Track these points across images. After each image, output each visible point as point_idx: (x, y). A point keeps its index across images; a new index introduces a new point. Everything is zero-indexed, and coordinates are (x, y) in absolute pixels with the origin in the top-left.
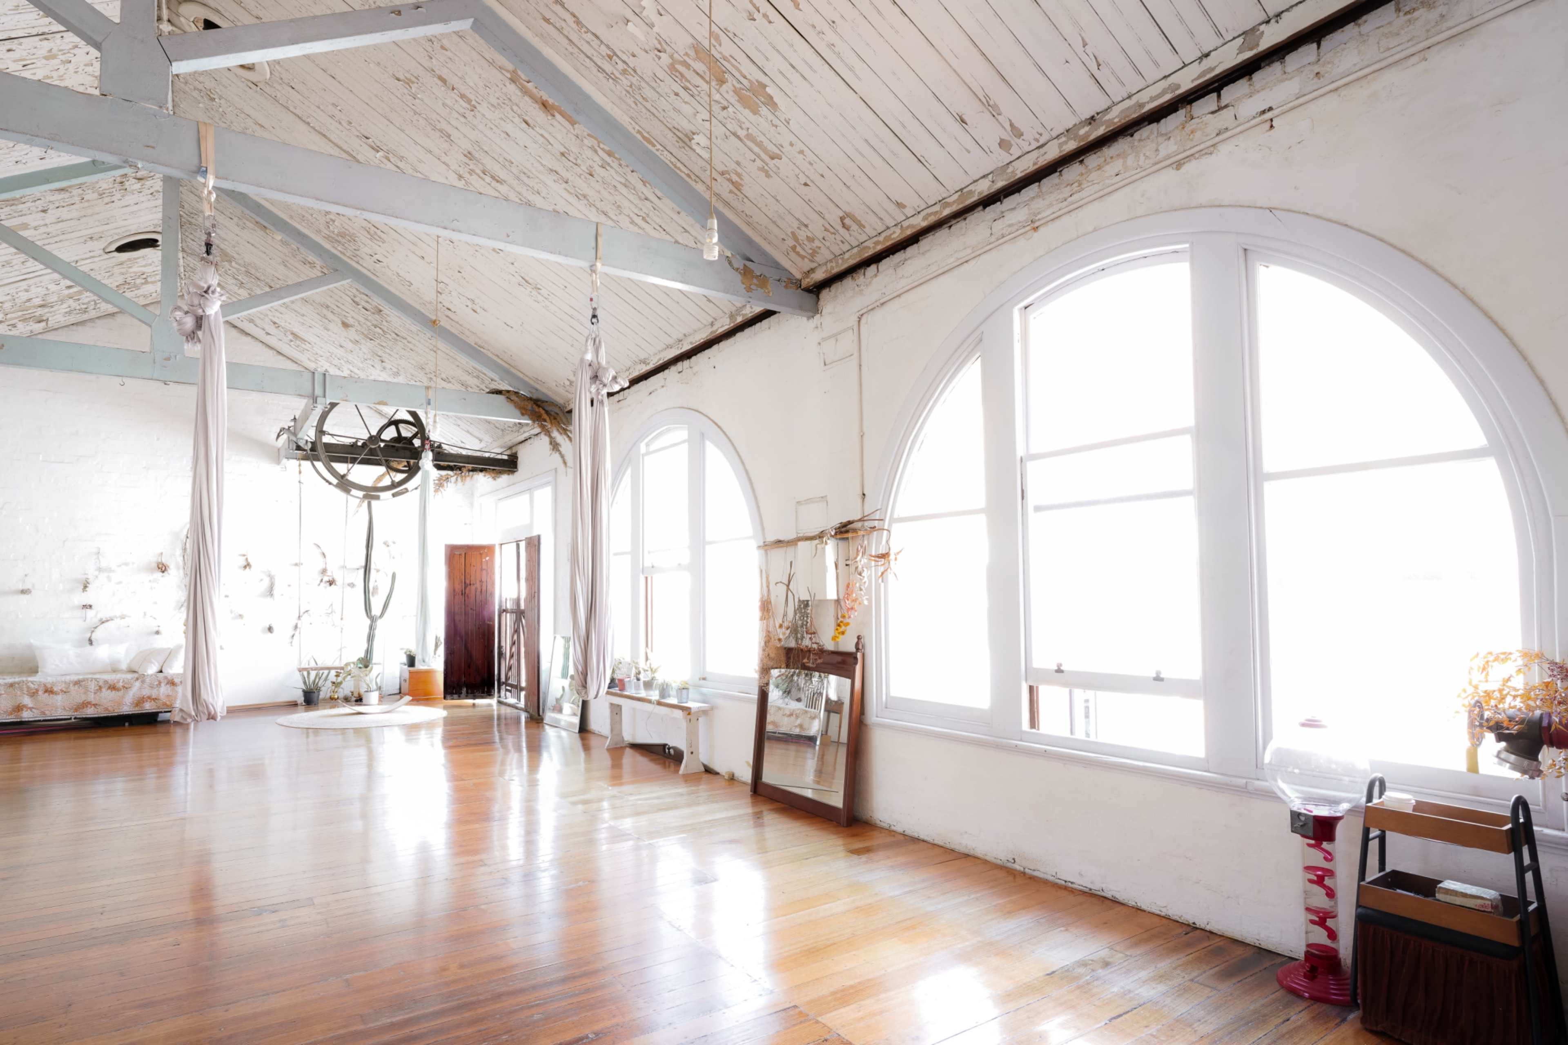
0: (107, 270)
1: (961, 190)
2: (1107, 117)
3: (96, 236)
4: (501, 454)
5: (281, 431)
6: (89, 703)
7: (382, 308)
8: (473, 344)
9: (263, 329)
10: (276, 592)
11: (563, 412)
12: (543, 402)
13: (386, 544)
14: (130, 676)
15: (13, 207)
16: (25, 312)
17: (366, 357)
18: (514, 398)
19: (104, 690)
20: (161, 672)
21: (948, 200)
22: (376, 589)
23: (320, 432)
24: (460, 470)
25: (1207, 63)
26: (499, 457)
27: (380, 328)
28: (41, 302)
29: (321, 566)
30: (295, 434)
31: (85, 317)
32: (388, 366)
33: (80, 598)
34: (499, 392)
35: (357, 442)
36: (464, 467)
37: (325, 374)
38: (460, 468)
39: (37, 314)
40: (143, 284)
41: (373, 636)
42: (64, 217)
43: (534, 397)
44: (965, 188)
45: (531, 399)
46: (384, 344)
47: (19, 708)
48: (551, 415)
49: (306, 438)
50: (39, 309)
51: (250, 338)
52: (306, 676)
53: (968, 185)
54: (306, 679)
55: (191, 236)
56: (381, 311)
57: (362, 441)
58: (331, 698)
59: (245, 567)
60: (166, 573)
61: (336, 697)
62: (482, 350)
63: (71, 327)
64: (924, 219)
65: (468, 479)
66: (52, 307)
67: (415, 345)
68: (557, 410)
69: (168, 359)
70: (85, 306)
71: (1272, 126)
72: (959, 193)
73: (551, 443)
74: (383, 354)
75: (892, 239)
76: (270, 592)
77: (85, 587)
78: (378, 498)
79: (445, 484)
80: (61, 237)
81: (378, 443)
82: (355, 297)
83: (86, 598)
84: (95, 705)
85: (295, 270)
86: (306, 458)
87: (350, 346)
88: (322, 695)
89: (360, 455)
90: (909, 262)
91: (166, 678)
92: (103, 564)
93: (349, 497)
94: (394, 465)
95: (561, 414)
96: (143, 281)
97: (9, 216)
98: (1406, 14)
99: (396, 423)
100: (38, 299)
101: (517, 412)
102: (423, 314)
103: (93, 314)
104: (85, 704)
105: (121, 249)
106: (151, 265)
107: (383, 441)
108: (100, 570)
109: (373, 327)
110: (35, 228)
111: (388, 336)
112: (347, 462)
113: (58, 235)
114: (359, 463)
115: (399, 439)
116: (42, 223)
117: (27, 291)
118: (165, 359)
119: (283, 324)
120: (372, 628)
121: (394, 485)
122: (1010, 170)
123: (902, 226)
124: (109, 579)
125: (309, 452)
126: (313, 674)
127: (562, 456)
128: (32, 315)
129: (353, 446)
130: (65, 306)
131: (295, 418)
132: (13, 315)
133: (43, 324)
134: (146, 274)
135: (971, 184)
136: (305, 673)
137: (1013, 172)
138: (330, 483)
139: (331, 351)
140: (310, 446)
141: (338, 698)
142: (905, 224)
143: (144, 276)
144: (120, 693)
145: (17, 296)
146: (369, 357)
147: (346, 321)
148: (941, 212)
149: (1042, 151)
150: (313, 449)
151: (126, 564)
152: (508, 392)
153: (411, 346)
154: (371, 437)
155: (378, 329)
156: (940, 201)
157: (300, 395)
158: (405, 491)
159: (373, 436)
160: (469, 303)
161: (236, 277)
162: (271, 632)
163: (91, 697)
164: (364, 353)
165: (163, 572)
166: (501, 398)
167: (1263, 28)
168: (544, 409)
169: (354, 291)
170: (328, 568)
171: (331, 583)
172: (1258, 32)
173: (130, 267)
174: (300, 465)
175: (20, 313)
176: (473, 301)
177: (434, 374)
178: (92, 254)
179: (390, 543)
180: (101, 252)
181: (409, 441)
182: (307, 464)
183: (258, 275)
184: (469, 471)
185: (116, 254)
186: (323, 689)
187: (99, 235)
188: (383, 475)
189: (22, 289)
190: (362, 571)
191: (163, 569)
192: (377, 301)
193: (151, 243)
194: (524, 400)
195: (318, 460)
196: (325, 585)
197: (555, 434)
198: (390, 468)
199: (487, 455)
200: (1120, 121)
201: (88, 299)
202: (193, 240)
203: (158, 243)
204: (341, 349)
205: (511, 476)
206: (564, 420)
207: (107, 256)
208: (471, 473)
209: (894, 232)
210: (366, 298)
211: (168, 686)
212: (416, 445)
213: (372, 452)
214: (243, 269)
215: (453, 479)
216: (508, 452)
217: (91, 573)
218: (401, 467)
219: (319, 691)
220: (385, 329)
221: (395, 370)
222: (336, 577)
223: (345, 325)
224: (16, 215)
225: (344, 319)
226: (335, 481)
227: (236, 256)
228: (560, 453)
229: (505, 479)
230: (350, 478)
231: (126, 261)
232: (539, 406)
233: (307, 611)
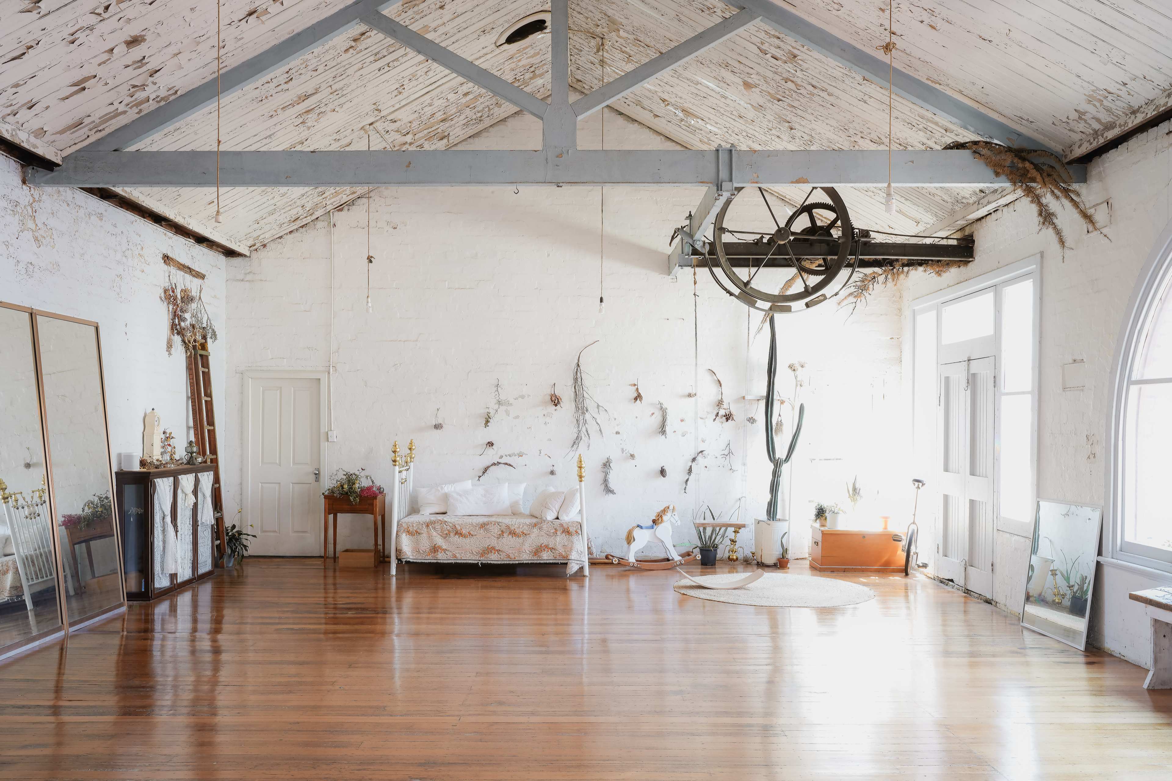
0: (499, 68)
3: (488, 29)
4: (947, 238)
5: (675, 232)
6: (493, 548)
7: (796, 52)
8: (924, 80)
9: (651, 111)
10: (668, 429)
11: (1063, 165)
12: (1029, 151)
13: (791, 367)
14: (528, 521)
15: (416, 9)
16: (430, 130)
17: (770, 125)
18: (984, 151)
19: (505, 535)
20: (557, 518)
22: (780, 424)
23: (720, 229)
24: (891, 266)
26: (944, 242)
27: (792, 81)
28: (443, 116)
29: (716, 398)
30: (691, 235)
31: (481, 127)
32: (798, 134)
33: (484, 435)
34: (959, 146)
35: (762, 237)
36: (897, 260)
37: (731, 151)
38: (891, 263)
39: (439, 130)
40: (531, 78)
41: (778, 484)
42: (460, 10)
43: (1015, 145)
45: (1009, 150)
46: (796, 104)
47: (435, 549)
48: (1043, 170)
49: (704, 239)
50: (442, 124)
51: (636, 125)
52: (702, 531)
54: (702, 534)
55: (578, 9)
56: (795, 57)
57: (768, 237)
58: (730, 559)
59: (636, 399)
60: (559, 406)
61: (735, 557)
62: (937, 86)
63: (469, 139)
65: (902, 276)
66: (452, 120)
67: (838, 98)
68: (1053, 162)
69: (560, 156)
70: (479, 115)
73: (1040, 214)
74: (794, 119)
76: (662, 430)
77: (487, 422)
78: (788, 309)
79: (871, 286)
80: (459, 36)
81: (788, 237)
82: (762, 43)
83: (489, 434)
84: (498, 551)
85: (691, 22)
86: (702, 264)
87: (751, 114)
88: (719, 556)
89: (767, 255)
91: (561, 525)
92: (502, 397)
93: (751, 309)
94: (807, 264)
95: (1057, 166)
96: (532, 75)
97: (412, 20)
99: (808, 209)
100: (440, 113)
101: (989, 172)
102: (855, 48)
103: (487, 123)
104: (491, 549)
105: (511, 40)
106: (538, 53)
107: (793, 234)
108: (499, 403)
109: (783, 82)
110: (435, 30)
111: (802, 91)
112: (748, 266)
113: (455, 34)
114: (766, 266)
115: (813, 229)
116: (440, 22)
117: (430, 105)
118: (557, 157)
119: (672, 101)
120: (776, 474)
121: (808, 292)
124: (508, 413)
125: (707, 256)
126: (709, 531)
127: (1058, 233)
128: (436, 132)
129: (758, 243)
130: (463, 117)
131: (690, 215)
132: (421, 135)
133: (445, 141)
134: (534, 66)
136: (701, 529)
138: (731, 294)
139: (728, 125)
140: (707, 248)
141: (737, 559)
143: (532, 69)
144: (520, 540)
145: (423, 112)
146: (775, 125)
147: (750, 80)
150: (711, 253)
151: (523, 397)
152: (975, 143)
153: (831, 99)
154: (779, 230)
155: (789, 83)
157: (702, 182)
158: (822, 298)
159: (782, 228)
160: (925, 17)
161: (624, 49)
162: (664, 477)
163: (494, 542)
164: (769, 121)
165: (556, 405)
166: (965, 154)
168: (1032, 163)
169: (762, 35)
170: (724, 400)
171: (728, 417)
173: (520, 61)
174: (695, 274)
175: (426, 132)
176: (932, 12)
177: (860, 135)
178: (485, 51)
179: (797, 366)
180: (493, 46)
181: (826, 230)
182: (703, 272)
183: (648, 41)
184: (904, 265)
185: (506, 46)
186: (720, 546)
187: (491, 26)
188: (793, 279)
189: (426, 103)
190: (763, 404)
191: (556, 401)
192: (791, 42)
193: (538, 26)
194: (1001, 152)
195: (717, 264)
196: (721, 420)
197: (1048, 199)
198: (802, 270)
199: (928, 241)
201: (483, 106)
202: (579, 13)
203: (546, 25)
204: (741, 121)
205: (963, 269)
206: (1064, 175)
207: (498, 51)
208: (906, 269)
210: (777, 42)
211: (564, 535)
212: (835, 236)
213: (781, 250)
214: (631, 37)
215: (881, 279)
216: (958, 235)
217: (493, 406)
218: (813, 267)
219: (716, 547)
220: (799, 82)
221: (806, 137)
222: (734, 412)
223: (747, 85)
224: (418, 17)
225: (746, 79)
226: (736, 291)
227: (624, 21)
228: (1055, 228)
229: (953, 273)
230: (754, 285)
231: (515, 54)
232: (1024, 159)
233: (702, 452)
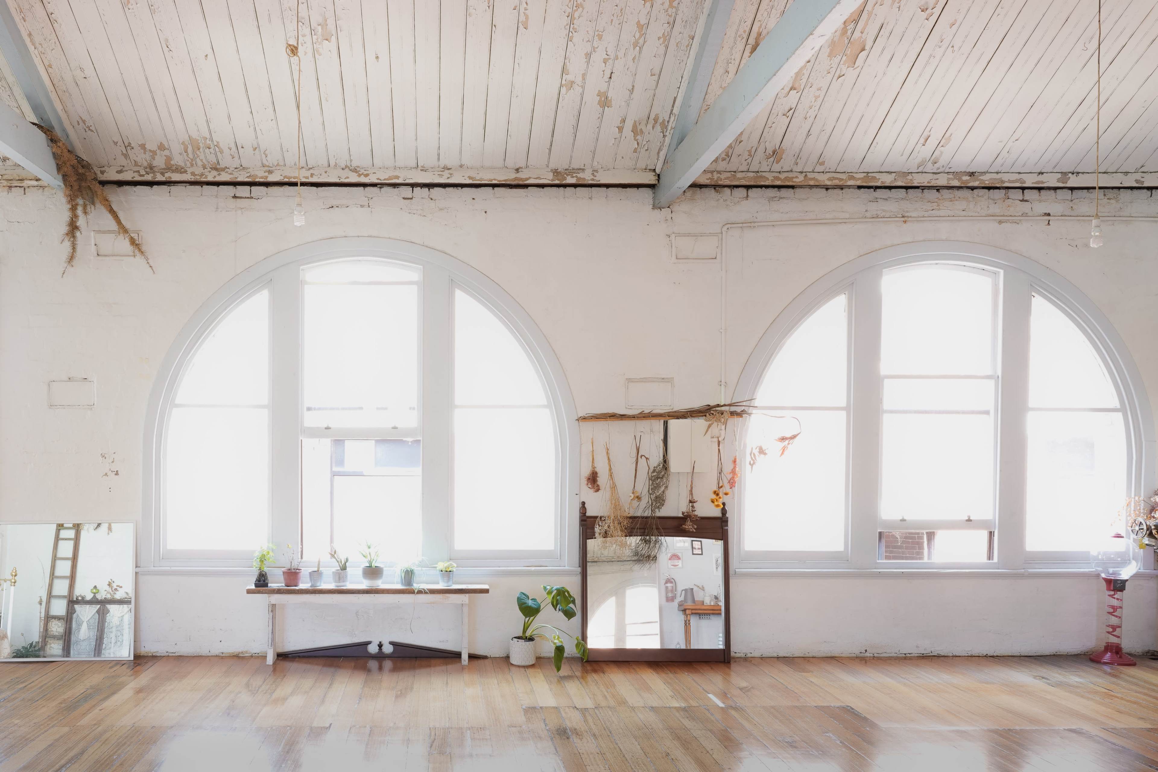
1: (868, 173)
2: (981, 178)
21: (854, 175)
25: (1041, 178)
44: (871, 173)
53: (874, 172)
64: (829, 179)
71: (1049, 223)
72: (865, 174)
75: (793, 182)
90: (785, 201)
98: (1108, 199)
122: (910, 177)
123: (806, 175)
127: (74, 247)
135: (876, 172)
137: (911, 180)
142: (810, 175)
148: (846, 181)
149: (936, 176)
156: (848, 173)
167: (1070, 175)
172: (1067, 176)
200: (988, 184)
209: (797, 177)
228: (74, 241)
